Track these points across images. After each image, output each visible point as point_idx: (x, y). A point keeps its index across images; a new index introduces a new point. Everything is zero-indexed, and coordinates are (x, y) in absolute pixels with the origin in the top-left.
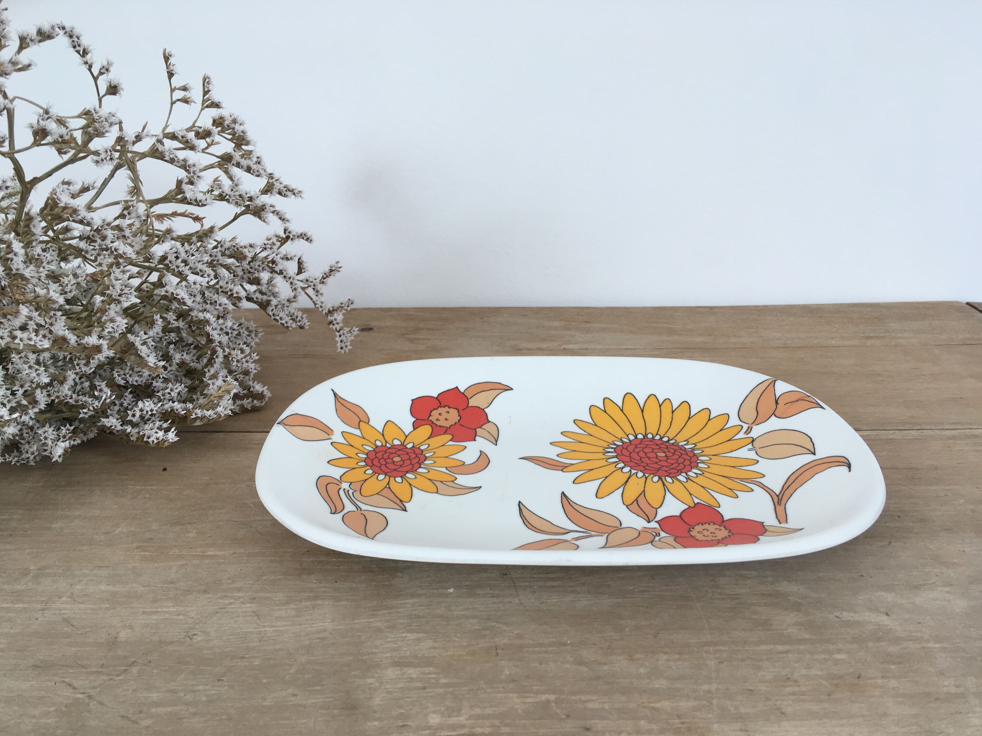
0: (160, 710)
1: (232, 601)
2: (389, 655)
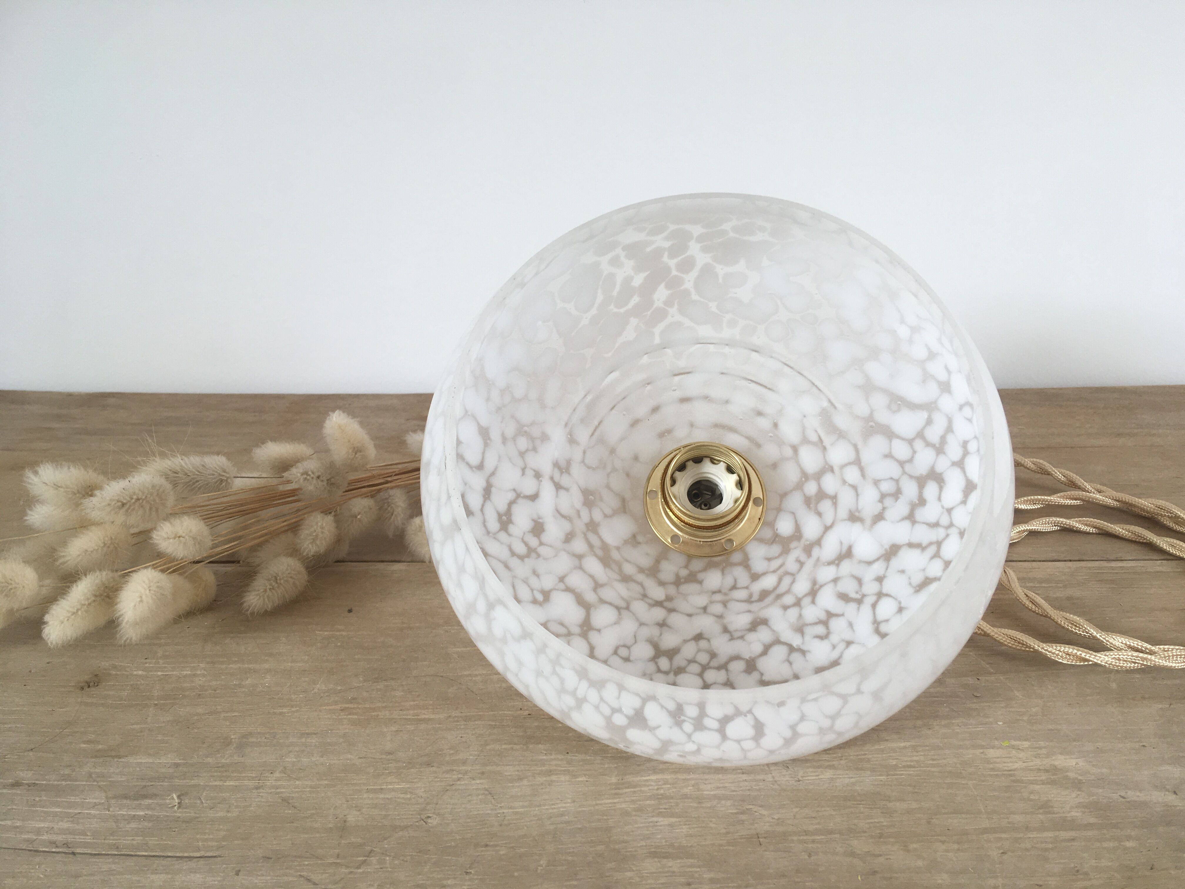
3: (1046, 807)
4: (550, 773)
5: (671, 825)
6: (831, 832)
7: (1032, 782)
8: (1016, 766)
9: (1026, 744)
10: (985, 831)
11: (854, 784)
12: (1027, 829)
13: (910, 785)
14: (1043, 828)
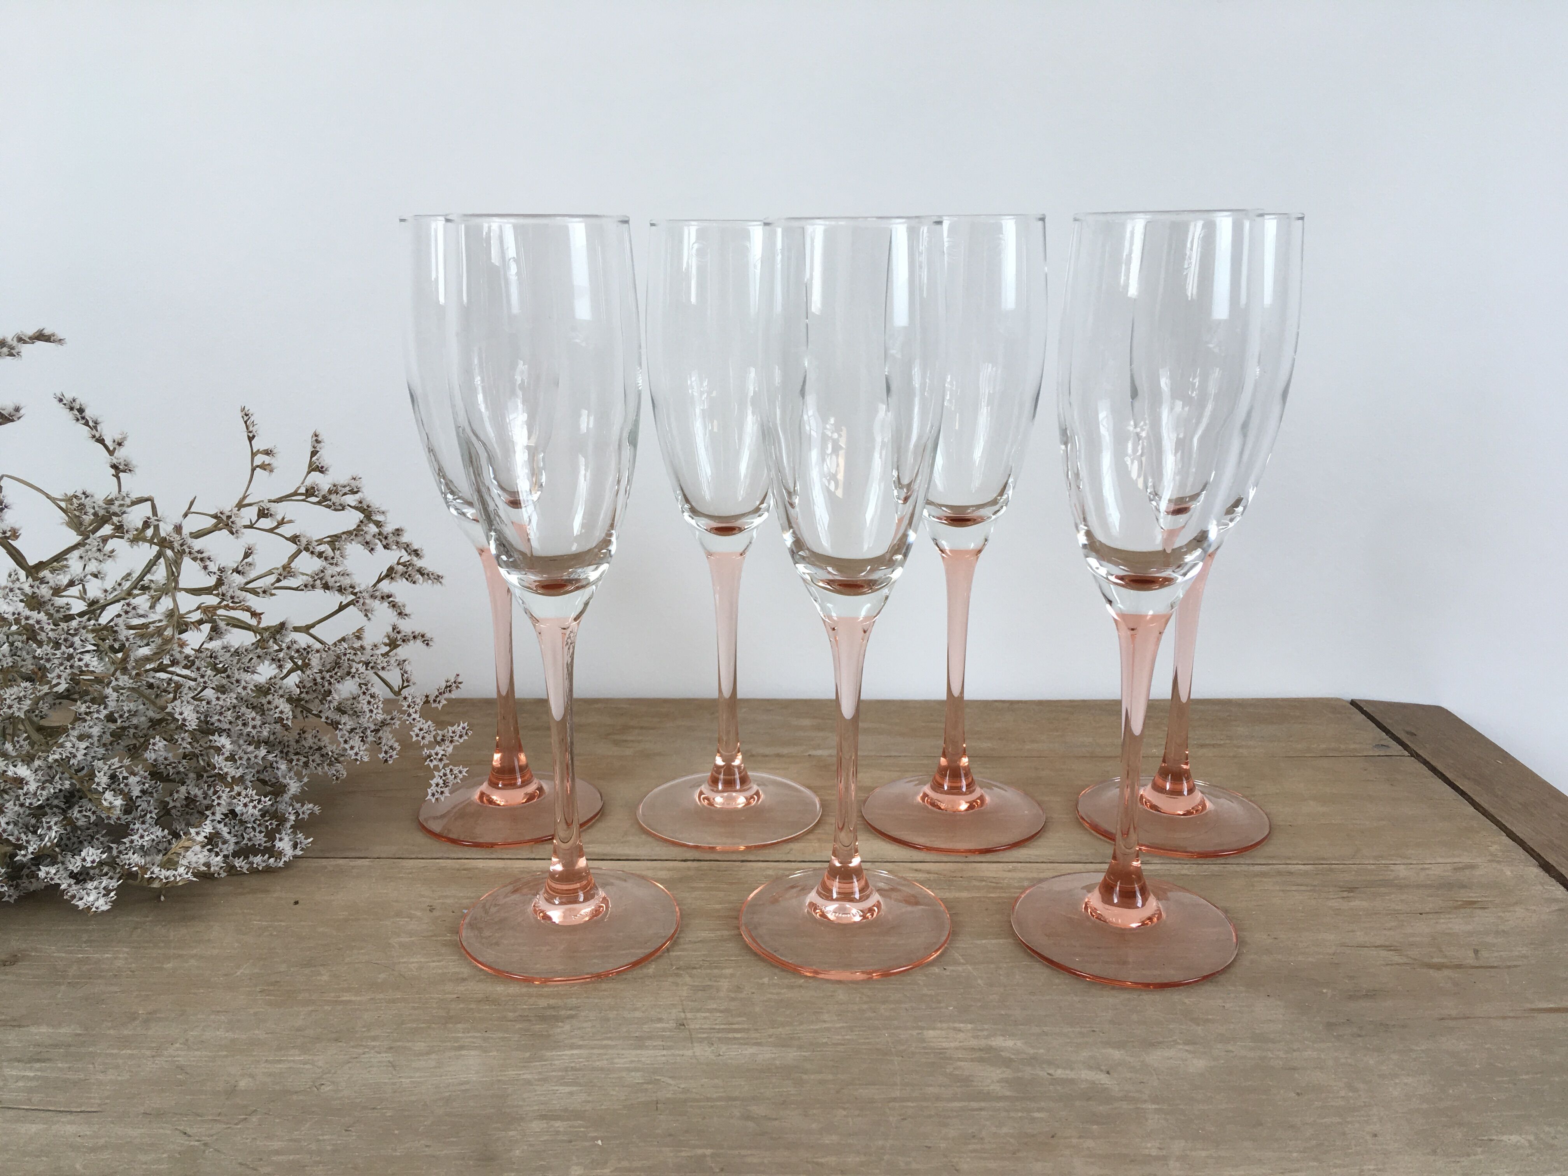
0: (281, 1158)
1: (367, 1050)
2: (536, 1108)
3: (966, 1081)
4: (461, 1048)
5: (571, 1093)
6: (735, 1099)
7: (959, 1059)
8: (952, 1045)
9: (970, 1026)
10: (895, 1100)
11: (774, 1059)
12: (938, 1098)
13: (833, 1060)
14: (954, 1098)
